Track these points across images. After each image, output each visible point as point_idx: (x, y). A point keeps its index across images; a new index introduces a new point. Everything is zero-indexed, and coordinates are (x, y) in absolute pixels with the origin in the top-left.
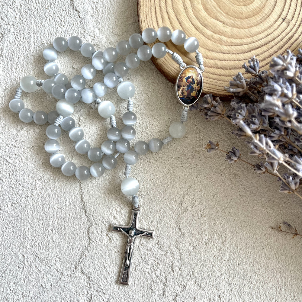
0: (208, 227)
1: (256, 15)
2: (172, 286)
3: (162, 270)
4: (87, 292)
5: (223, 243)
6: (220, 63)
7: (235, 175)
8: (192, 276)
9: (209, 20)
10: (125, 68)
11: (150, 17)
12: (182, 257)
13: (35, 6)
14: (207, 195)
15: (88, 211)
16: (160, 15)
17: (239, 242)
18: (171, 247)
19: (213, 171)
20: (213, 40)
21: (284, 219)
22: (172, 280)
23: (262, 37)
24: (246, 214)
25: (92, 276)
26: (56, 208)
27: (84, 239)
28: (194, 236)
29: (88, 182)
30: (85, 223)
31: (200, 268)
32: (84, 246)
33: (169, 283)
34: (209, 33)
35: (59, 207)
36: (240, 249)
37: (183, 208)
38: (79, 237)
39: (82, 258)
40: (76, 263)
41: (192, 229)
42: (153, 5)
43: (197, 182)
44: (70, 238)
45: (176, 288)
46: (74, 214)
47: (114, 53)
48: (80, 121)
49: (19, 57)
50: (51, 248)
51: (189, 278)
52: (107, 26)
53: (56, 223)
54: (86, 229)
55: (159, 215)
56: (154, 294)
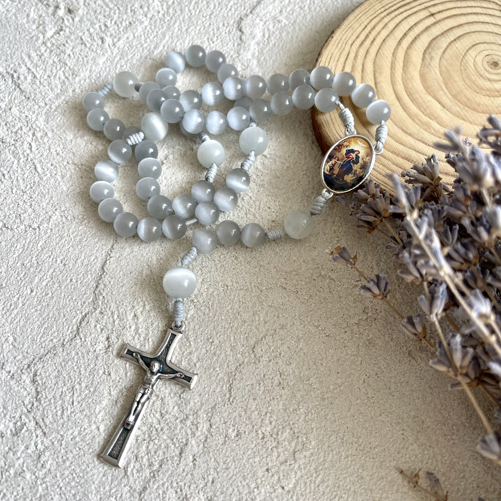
0: (282, 411)
2: (163, 485)
3: (163, 445)
4: (21, 417)
5: (294, 452)
7: (370, 343)
8: (209, 484)
9: (422, 95)
10: (266, 109)
12: (208, 440)
13: (191, 8)
14: (305, 354)
15: (102, 286)
16: (351, 64)
17: (326, 466)
18: (199, 413)
19: (335, 319)
21: (432, 468)
22: (170, 472)
24: (361, 420)
25: (44, 394)
26: (59, 261)
27: (69, 328)
28: (248, 413)
29: (127, 245)
30: (87, 303)
31: (231, 477)
32: (62, 338)
33: (161, 476)
34: (413, 108)
35: (64, 262)
36: (323, 481)
37: (253, 356)
38: (64, 320)
39: (48, 356)
40: (34, 359)
41: (251, 398)
42: (347, 50)
43: (298, 324)
44: (51, 315)
45: (169, 492)
46: (79, 282)
47: (261, 85)
48: (166, 159)
49: (134, 55)
50: (13, 315)
51: (201, 486)
52: (272, 62)
53: (44, 284)
54: (82, 312)
55: (208, 348)
56: (125, 481)
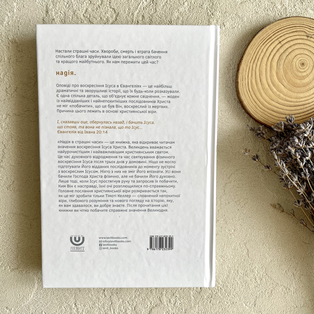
0: (240, 194)
1: (304, 87)
6: (275, 109)
9: (277, 83)
11: (245, 71)
16: (251, 72)
17: (253, 206)
19: (252, 165)
20: (276, 95)
23: (302, 101)
24: (262, 193)
31: (229, 213)
34: (275, 90)
37: (229, 181)
41: (231, 192)
42: (249, 65)
